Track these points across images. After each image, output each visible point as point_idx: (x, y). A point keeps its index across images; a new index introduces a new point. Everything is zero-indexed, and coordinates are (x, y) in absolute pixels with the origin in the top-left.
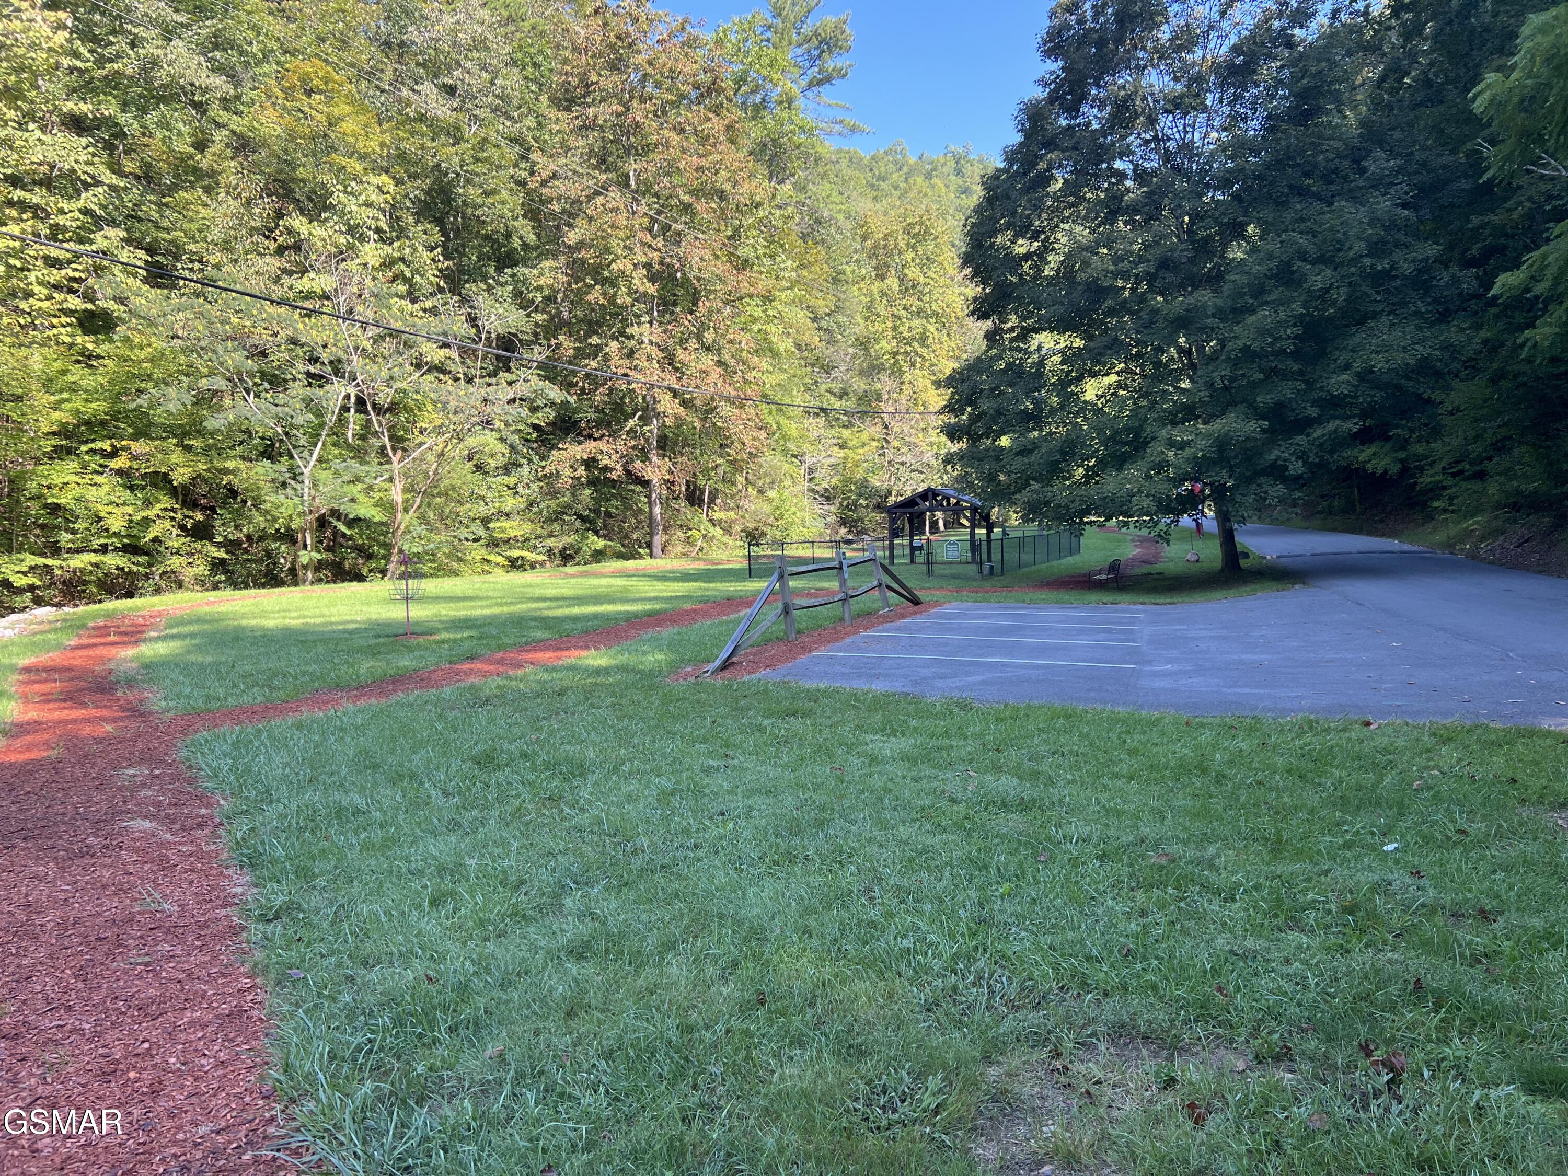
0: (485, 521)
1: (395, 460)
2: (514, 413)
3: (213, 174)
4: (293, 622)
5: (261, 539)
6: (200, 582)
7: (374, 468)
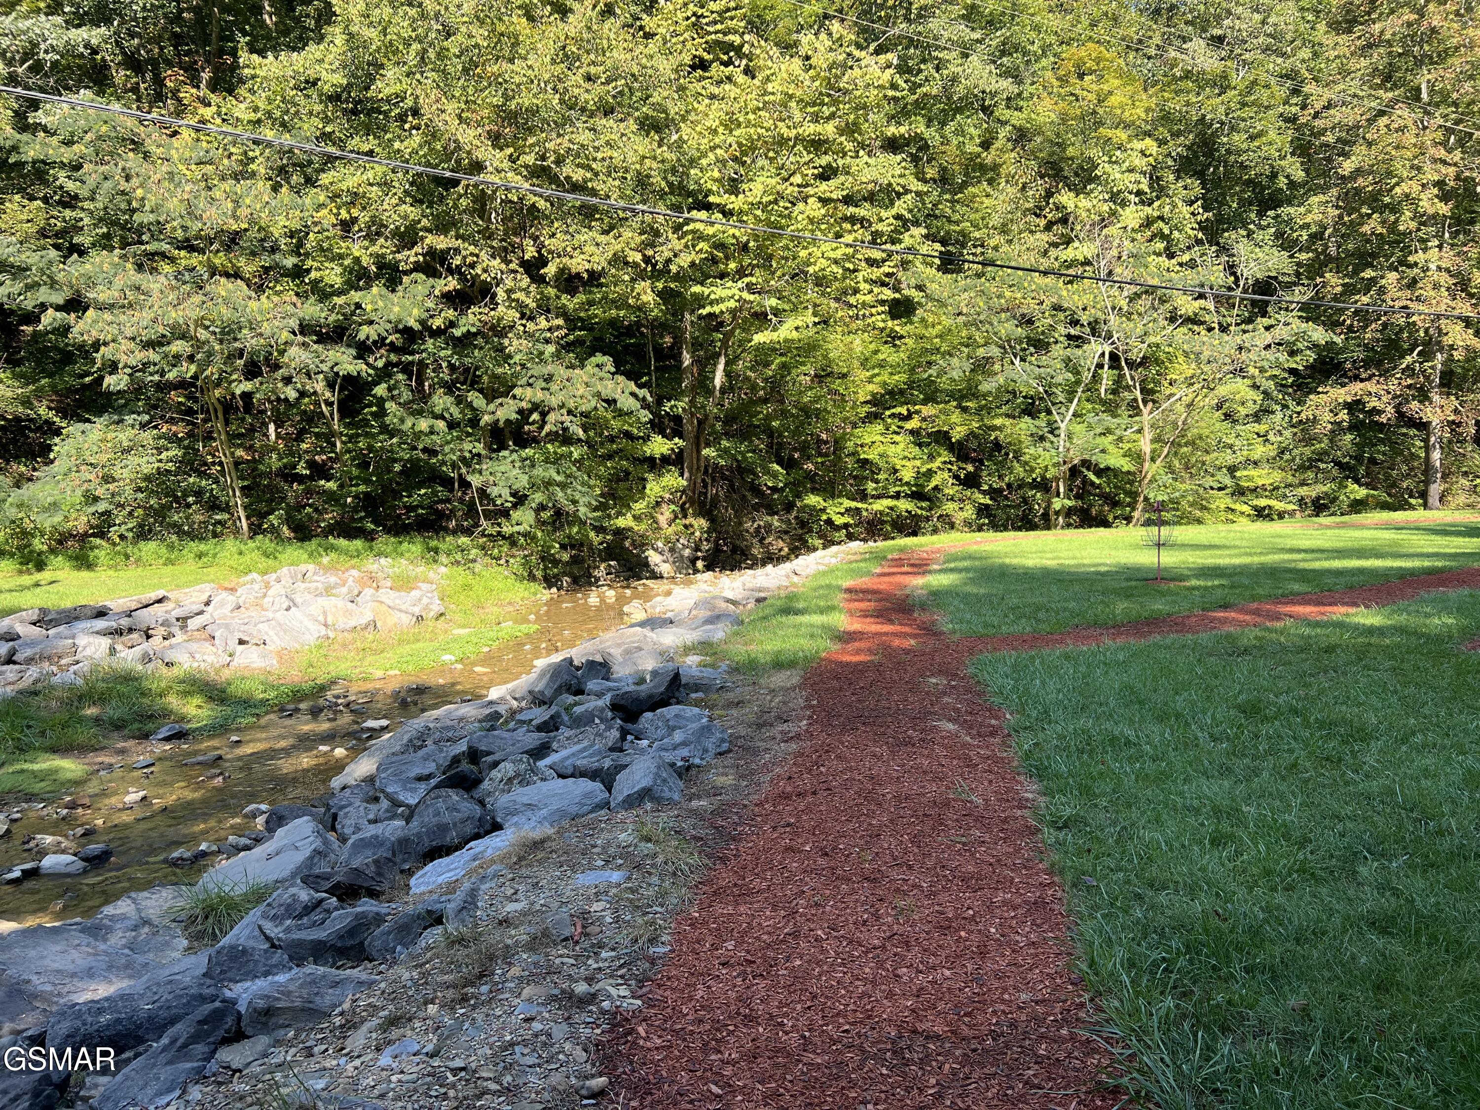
0: (1232, 470)
1: (1145, 411)
2: (1272, 358)
3: (995, 167)
4: (1050, 563)
5: (1020, 487)
6: (968, 524)
7: (1124, 420)
